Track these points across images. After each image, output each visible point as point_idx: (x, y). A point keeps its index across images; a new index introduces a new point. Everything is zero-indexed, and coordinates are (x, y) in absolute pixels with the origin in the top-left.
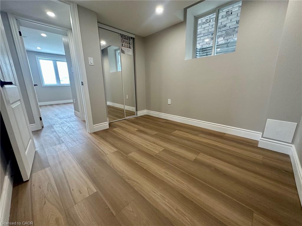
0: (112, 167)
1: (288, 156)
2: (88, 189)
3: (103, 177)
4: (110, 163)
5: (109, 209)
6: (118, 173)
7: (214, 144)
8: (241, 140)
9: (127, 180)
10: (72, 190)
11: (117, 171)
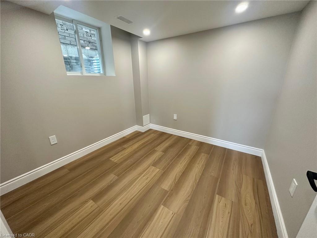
0: (191, 196)
1: (150, 130)
2: (219, 201)
3: (205, 198)
4: (187, 201)
5: (220, 182)
6: (194, 189)
7: (140, 144)
8: (135, 134)
9: (198, 181)
10: (230, 214)
11: (192, 190)
